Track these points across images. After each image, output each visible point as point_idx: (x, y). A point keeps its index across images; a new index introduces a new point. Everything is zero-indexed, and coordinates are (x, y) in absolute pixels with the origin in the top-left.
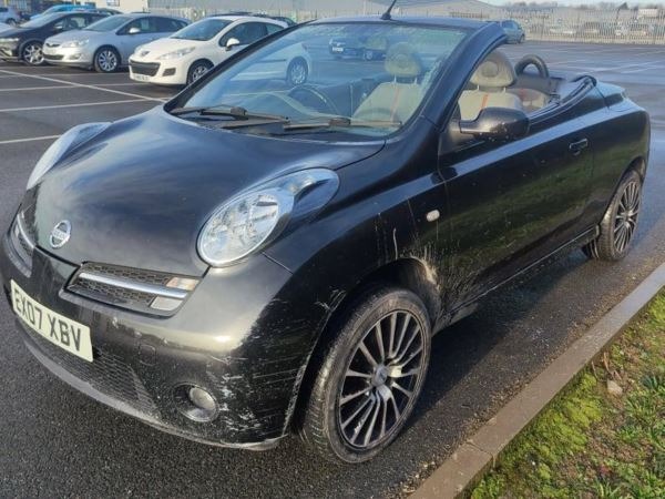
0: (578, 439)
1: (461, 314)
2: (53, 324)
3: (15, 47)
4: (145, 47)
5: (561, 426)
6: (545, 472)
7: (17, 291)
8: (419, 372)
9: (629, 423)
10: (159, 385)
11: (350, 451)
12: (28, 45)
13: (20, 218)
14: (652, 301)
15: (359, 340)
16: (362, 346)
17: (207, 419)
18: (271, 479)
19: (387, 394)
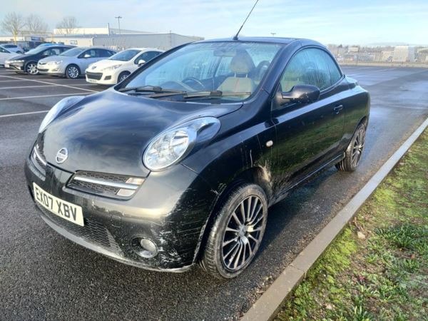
0: (346, 262)
1: (280, 198)
2: (59, 206)
3: (22, 65)
4: (94, 65)
5: (336, 255)
6: (331, 280)
7: (37, 189)
8: (262, 229)
9: (371, 253)
10: (123, 238)
11: (228, 271)
12: (29, 64)
13: (36, 149)
14: (375, 190)
15: (232, 212)
16: (234, 214)
17: (151, 256)
18: (184, 288)
19: (246, 241)
